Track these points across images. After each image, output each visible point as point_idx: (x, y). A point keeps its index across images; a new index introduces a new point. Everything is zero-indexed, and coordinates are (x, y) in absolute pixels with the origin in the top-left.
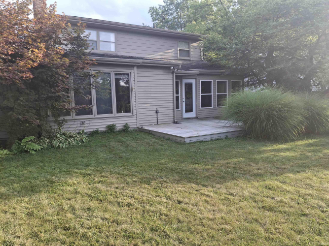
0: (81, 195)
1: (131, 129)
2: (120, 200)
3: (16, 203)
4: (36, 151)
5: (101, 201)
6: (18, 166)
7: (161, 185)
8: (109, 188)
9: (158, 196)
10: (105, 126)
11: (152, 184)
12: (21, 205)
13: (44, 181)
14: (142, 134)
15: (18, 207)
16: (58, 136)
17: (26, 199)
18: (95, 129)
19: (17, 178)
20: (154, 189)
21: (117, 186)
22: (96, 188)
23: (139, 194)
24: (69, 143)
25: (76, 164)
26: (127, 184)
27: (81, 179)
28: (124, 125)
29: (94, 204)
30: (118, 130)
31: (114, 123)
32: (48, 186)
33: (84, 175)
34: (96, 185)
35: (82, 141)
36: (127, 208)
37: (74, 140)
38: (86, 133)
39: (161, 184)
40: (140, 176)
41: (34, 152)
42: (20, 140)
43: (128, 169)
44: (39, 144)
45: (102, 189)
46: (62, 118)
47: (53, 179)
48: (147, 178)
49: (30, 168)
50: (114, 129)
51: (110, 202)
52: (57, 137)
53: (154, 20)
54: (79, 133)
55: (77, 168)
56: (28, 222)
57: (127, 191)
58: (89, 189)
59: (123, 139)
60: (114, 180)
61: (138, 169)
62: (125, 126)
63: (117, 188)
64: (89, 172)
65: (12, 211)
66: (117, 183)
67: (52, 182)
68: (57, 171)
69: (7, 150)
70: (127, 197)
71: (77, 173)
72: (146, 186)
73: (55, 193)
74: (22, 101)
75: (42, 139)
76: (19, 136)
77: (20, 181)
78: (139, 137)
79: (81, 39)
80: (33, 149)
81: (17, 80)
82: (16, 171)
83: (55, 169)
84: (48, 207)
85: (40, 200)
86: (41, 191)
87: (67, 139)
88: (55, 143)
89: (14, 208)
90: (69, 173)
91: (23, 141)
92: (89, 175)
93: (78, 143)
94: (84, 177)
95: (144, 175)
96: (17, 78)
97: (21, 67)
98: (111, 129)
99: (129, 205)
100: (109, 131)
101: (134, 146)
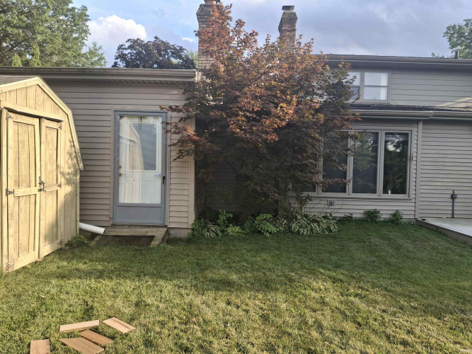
0: (331, 308)
1: (405, 220)
2: (389, 331)
3: (249, 298)
4: (270, 233)
5: (360, 324)
6: (250, 250)
7: (463, 326)
8: (371, 309)
9: (459, 343)
10: (362, 212)
11: (445, 319)
12: (254, 302)
13: (281, 276)
14: (424, 232)
15: (250, 303)
16: (299, 217)
17: (260, 296)
18: (348, 215)
19: (249, 266)
20: (451, 329)
21: (383, 307)
22: (352, 303)
23: (422, 331)
24: (312, 230)
25: (322, 261)
26: (400, 308)
27: (329, 284)
28: (393, 212)
29: (349, 326)
30: (382, 219)
31: (378, 208)
32: (286, 284)
33: (334, 280)
34: (352, 298)
35: (329, 229)
36: (401, 348)
37: (319, 226)
38: (334, 218)
39: (464, 324)
40: (423, 301)
41: (268, 235)
42: (254, 216)
43: (401, 286)
44: (274, 225)
45: (360, 307)
46: (305, 194)
47: (292, 276)
48: (436, 307)
49: (264, 255)
50: (376, 217)
51: (374, 330)
52: (296, 219)
53: (453, 45)
54: (325, 217)
55: (324, 268)
56: (262, 327)
57: (402, 320)
58: (342, 302)
59: (391, 235)
60: (380, 299)
61: (418, 289)
62: (394, 215)
63: (384, 311)
64: (341, 277)
65: (244, 307)
66: (384, 304)
67: (291, 280)
68: (297, 266)
69: (238, 227)
70: (400, 329)
71: (324, 274)
72: (435, 320)
73: (295, 296)
74: (261, 169)
75: (278, 219)
76: (252, 211)
77: (253, 270)
78: (419, 236)
79: (342, 85)
80: (267, 231)
81: (260, 142)
82: (248, 256)
83: (294, 262)
84: (287, 313)
85: (276, 302)
86: (277, 290)
87: (309, 224)
88: (295, 226)
89: (247, 304)
90: (313, 272)
91: (257, 218)
92: (342, 281)
93: (323, 232)
94: (334, 283)
95: (430, 301)
96: (260, 140)
97: (266, 127)
98: (372, 216)
99: (405, 343)
100: (369, 220)
101: (411, 249)
